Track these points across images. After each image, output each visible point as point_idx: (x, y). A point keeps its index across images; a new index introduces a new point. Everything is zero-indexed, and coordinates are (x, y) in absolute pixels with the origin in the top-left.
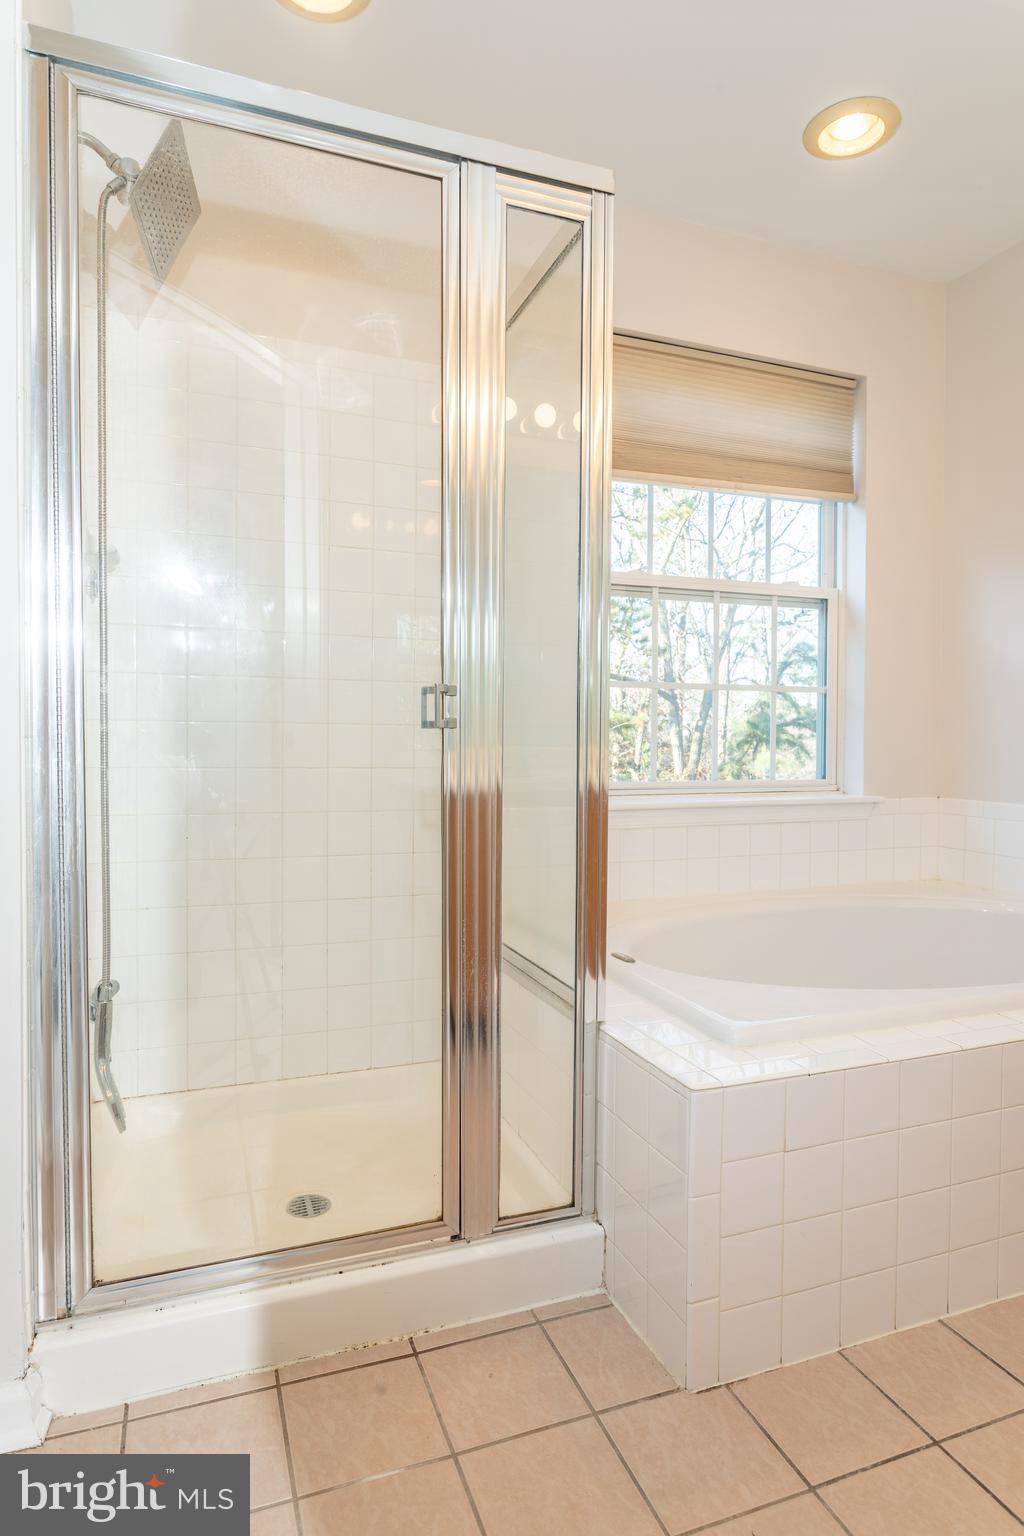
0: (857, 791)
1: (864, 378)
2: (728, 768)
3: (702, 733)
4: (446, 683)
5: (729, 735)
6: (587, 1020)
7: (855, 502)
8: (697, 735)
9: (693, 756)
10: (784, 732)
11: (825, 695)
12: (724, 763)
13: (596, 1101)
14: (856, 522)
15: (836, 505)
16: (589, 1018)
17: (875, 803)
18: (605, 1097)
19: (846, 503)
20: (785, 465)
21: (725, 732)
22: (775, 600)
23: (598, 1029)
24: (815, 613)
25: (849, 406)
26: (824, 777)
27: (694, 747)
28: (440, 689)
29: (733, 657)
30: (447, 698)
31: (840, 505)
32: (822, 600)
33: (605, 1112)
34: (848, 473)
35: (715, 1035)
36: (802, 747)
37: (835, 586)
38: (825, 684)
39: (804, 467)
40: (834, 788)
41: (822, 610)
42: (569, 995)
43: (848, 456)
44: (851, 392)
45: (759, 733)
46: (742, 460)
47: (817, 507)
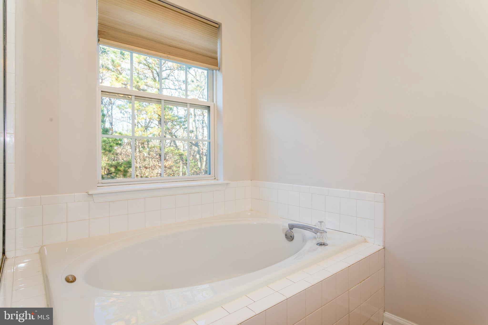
0: (221, 180)
1: (221, 24)
7: (219, 70)
11: (210, 143)
14: (219, 77)
15: (213, 71)
17: (227, 184)
19: (216, 70)
22: (188, 105)
25: (216, 34)
26: (210, 174)
32: (208, 106)
34: (216, 59)
37: (213, 102)
38: (210, 139)
40: (214, 178)
41: (208, 110)
43: (216, 53)
44: (216, 28)
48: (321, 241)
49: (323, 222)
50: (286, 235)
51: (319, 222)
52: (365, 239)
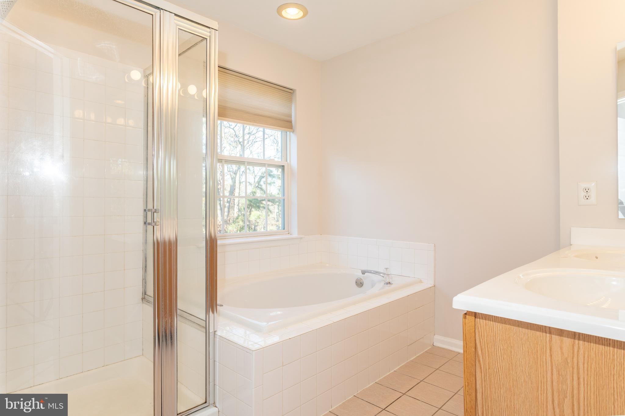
0: (295, 234)
1: (296, 90)
2: (240, 218)
3: (229, 204)
4: (155, 208)
5: (240, 205)
6: (210, 331)
7: (293, 132)
8: (227, 205)
9: (226, 214)
10: (262, 204)
11: (284, 200)
12: (239, 216)
13: (214, 361)
14: (293, 139)
15: (287, 132)
16: (211, 330)
17: (301, 238)
18: (217, 359)
19: (290, 132)
20: (270, 118)
21: (239, 203)
22: (267, 165)
23: (215, 334)
24: (280, 170)
25: (291, 99)
26: (284, 229)
27: (226, 209)
28: (153, 211)
29: (241, 173)
30: (155, 214)
31: (288, 133)
32: (282, 166)
33: (217, 364)
34: (291, 122)
35: (257, 330)
36: (268, 209)
37: (287, 161)
38: (284, 196)
39: (276, 119)
40: (288, 233)
41: (283, 169)
42: (203, 323)
43: (290, 116)
44: (290, 94)
45: (252, 204)
46: (255, 115)
47: (280, 132)
48: (388, 281)
49: (388, 268)
50: (356, 282)
51: (385, 268)
52: (421, 280)
